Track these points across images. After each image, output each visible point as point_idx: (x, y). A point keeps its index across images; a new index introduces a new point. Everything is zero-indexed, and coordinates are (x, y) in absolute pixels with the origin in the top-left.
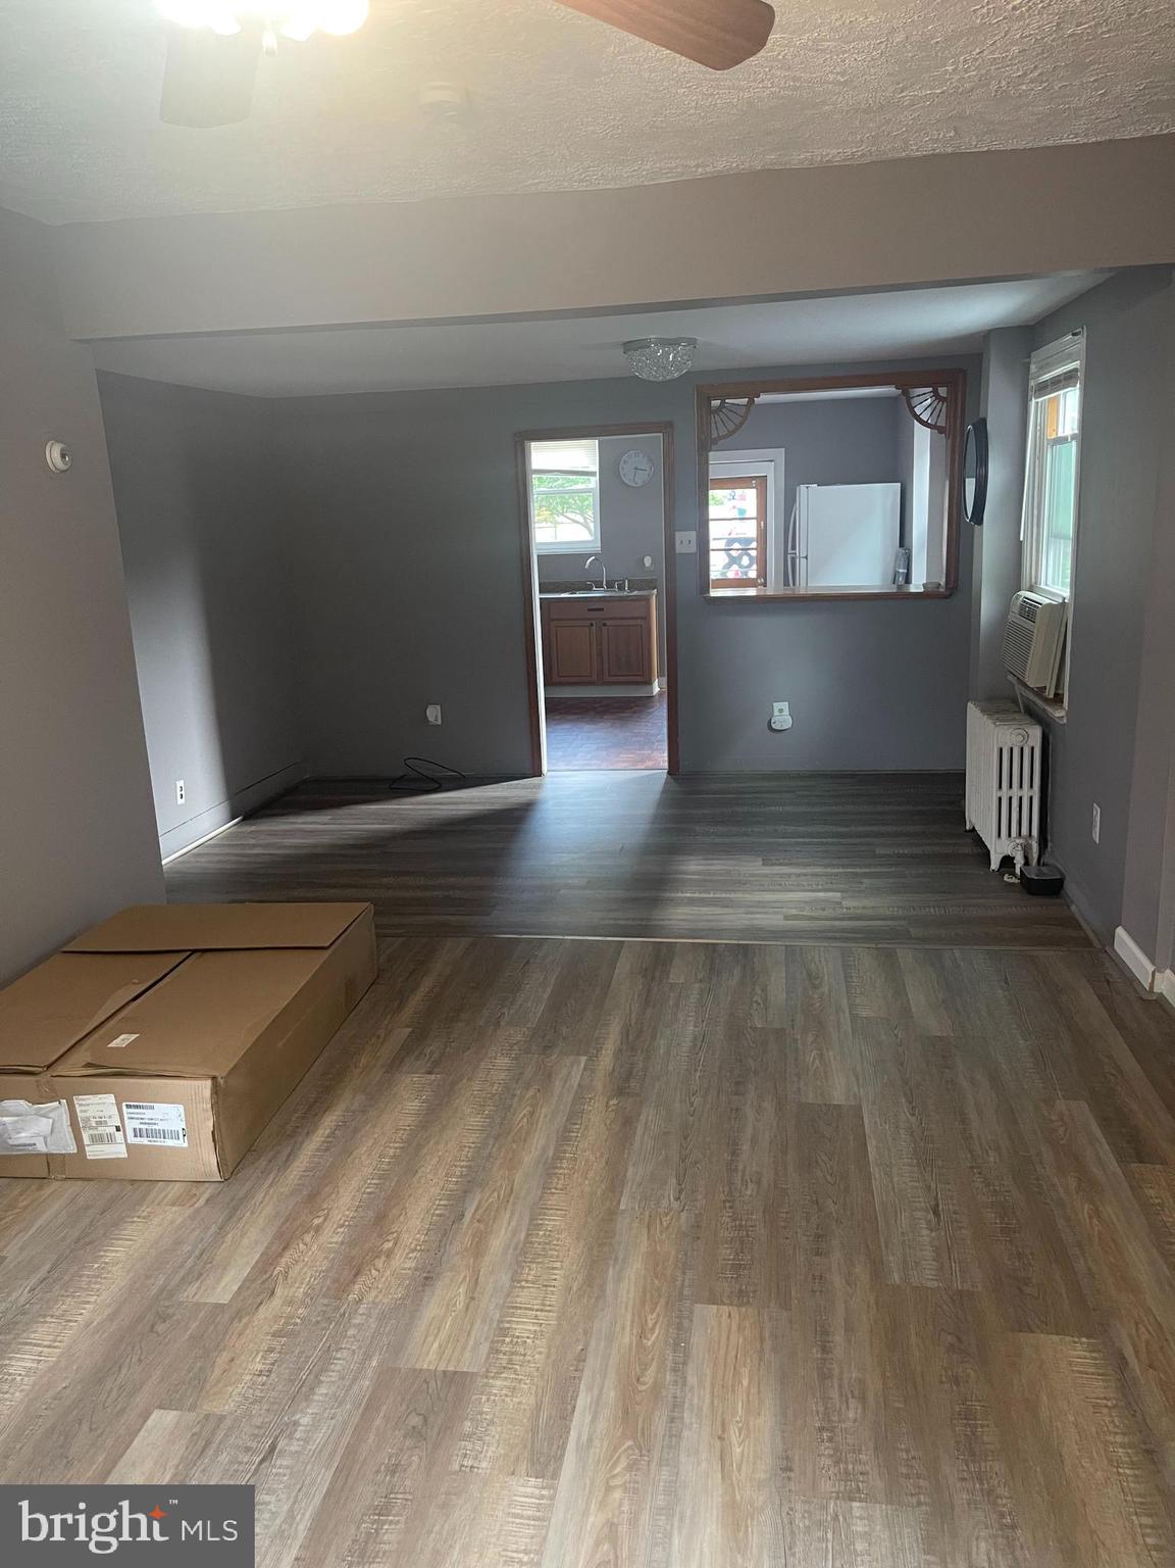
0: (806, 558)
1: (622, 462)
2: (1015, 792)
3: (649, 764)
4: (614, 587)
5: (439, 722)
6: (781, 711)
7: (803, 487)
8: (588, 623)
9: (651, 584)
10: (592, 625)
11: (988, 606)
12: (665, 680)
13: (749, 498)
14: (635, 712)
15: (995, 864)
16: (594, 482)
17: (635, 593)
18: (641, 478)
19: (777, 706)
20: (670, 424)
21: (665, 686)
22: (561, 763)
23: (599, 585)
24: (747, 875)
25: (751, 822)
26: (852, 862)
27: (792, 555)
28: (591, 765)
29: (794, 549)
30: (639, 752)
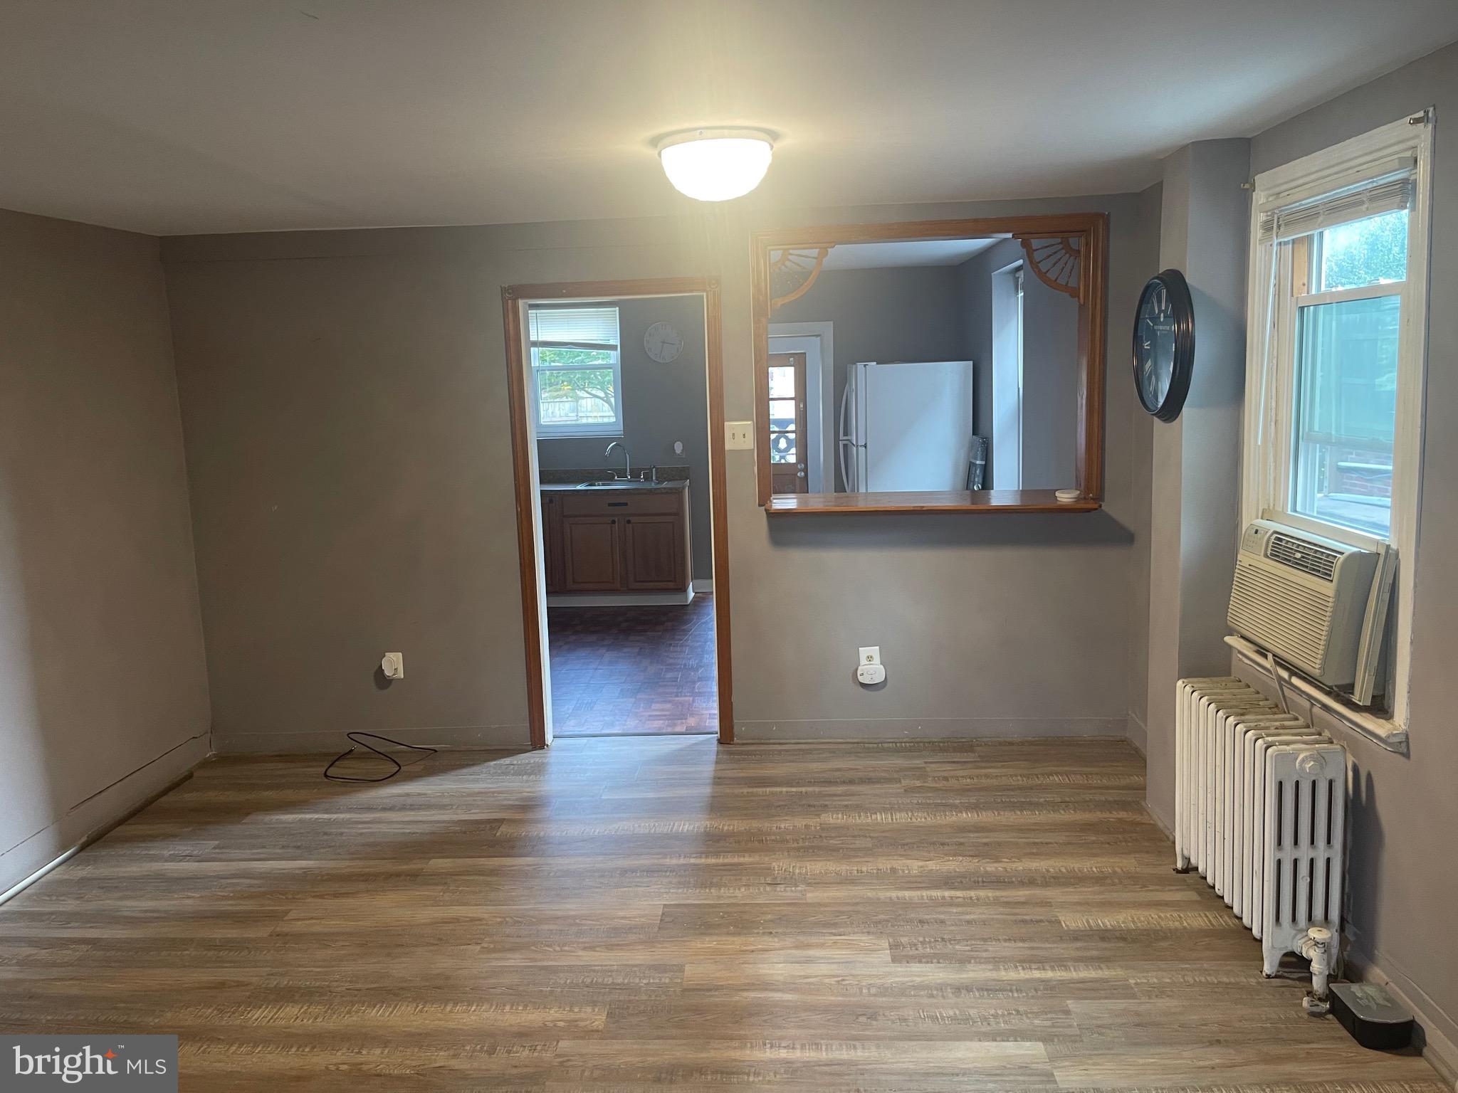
0: (866, 447)
1: (647, 334)
2: (1304, 852)
4: (638, 476)
5: (401, 675)
6: (870, 658)
7: (860, 366)
8: (609, 520)
9: (683, 473)
10: (614, 522)
13: (786, 378)
14: (666, 630)
15: (1272, 964)
16: (614, 357)
17: (665, 485)
18: (670, 354)
19: (864, 651)
22: (572, 722)
23: (622, 474)
24: (873, 991)
25: (853, 849)
26: (1035, 952)
27: (845, 442)
28: (612, 725)
29: (847, 435)
30: (677, 699)
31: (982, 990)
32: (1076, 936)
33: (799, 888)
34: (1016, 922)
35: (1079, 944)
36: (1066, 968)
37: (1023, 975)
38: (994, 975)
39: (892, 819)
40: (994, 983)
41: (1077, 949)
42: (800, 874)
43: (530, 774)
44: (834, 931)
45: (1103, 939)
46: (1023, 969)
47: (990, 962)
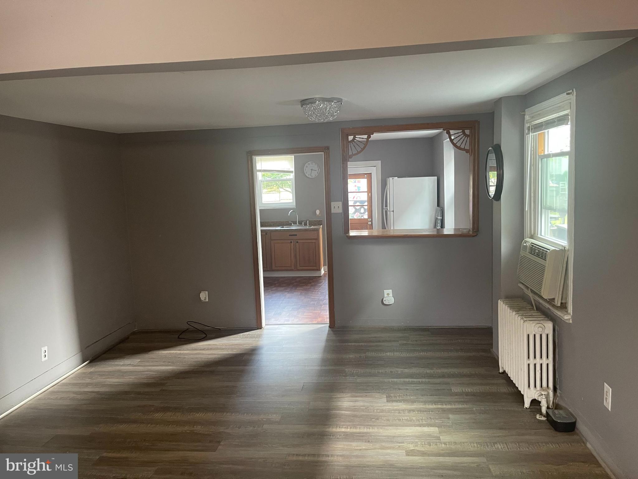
0: (393, 212)
1: (305, 167)
2: (538, 361)
3: (319, 320)
4: (302, 224)
5: (207, 300)
6: (388, 294)
7: (391, 178)
8: (290, 241)
9: (319, 223)
10: (291, 242)
11: (505, 246)
12: (326, 267)
13: (363, 183)
14: (312, 286)
15: (527, 404)
16: (292, 176)
17: (312, 227)
18: (314, 174)
19: (386, 292)
20: (328, 148)
21: (327, 270)
22: (273, 320)
23: (295, 223)
24: (378, 411)
25: (377, 365)
26: (440, 399)
27: (386, 210)
28: (288, 321)
29: (387, 207)
30: (314, 311)
31: (419, 411)
32: (456, 394)
33: (355, 377)
34: (435, 390)
35: (457, 397)
36: (451, 404)
37: (434, 406)
38: (424, 406)
39: (393, 355)
40: (423, 409)
41: (456, 398)
42: (356, 373)
43: (256, 338)
44: (366, 392)
45: (467, 395)
46: (435, 404)
47: (423, 402)
